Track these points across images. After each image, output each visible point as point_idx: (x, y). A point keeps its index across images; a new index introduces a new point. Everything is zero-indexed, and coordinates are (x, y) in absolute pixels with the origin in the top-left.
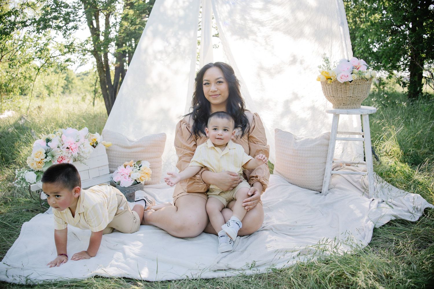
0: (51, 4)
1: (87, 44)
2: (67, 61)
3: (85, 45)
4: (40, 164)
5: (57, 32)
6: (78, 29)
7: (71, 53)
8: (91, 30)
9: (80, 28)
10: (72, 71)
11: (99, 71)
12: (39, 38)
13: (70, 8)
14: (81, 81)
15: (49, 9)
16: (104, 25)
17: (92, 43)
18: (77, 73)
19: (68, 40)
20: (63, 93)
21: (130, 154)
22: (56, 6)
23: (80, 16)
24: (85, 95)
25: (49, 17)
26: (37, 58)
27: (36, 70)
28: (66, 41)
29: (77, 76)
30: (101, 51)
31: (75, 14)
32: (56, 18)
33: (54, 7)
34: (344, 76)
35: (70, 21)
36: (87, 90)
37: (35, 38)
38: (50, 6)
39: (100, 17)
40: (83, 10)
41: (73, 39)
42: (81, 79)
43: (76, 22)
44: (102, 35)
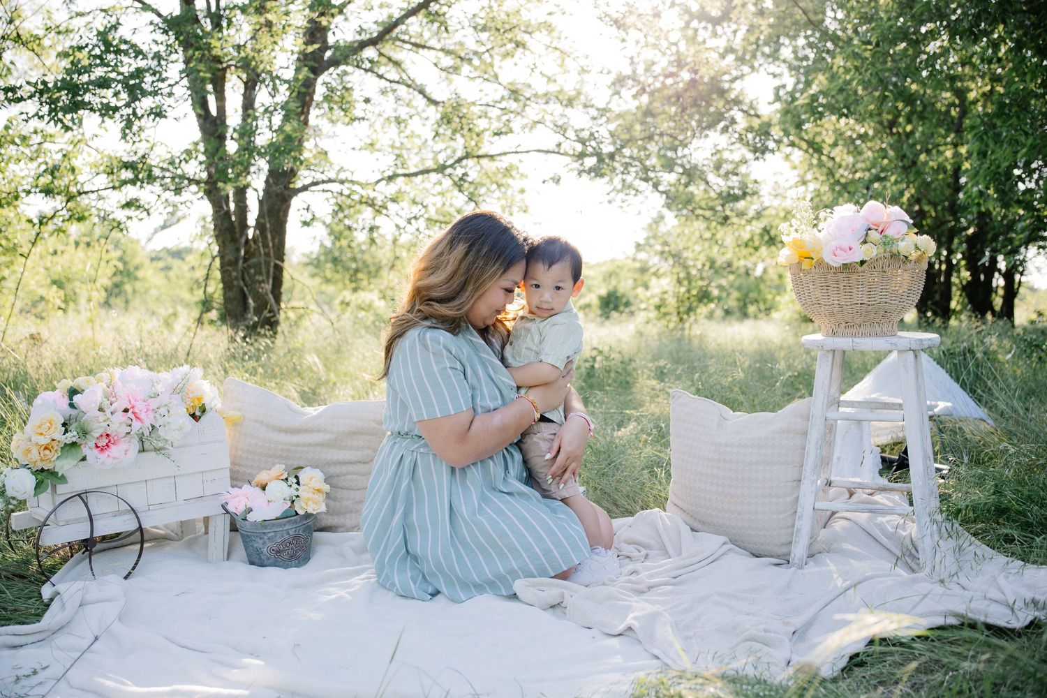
0: (90, 42)
1: (187, 162)
2: (128, 205)
3: (183, 162)
4: (47, 452)
5: (103, 121)
6: (166, 117)
7: (142, 182)
8: (202, 121)
9: (171, 113)
10: (138, 241)
11: (220, 240)
12: (47, 137)
13: (145, 57)
14: (162, 274)
15: (83, 57)
16: (240, 111)
17: (202, 158)
18: (154, 250)
19: (134, 148)
20: (107, 304)
21: (293, 448)
22: (103, 48)
23: (173, 83)
24: (175, 314)
25: (85, 78)
26: (40, 192)
27: (34, 225)
28: (128, 150)
29: (152, 260)
30: (226, 180)
31: (158, 75)
32: (104, 83)
33: (97, 51)
34: (841, 249)
35: (145, 93)
36: (182, 300)
37: (34, 136)
38: (87, 50)
39: (228, 86)
40: (182, 66)
41: (149, 145)
42: (162, 269)
43: (159, 97)
44: (232, 138)
